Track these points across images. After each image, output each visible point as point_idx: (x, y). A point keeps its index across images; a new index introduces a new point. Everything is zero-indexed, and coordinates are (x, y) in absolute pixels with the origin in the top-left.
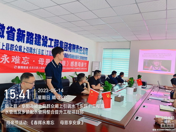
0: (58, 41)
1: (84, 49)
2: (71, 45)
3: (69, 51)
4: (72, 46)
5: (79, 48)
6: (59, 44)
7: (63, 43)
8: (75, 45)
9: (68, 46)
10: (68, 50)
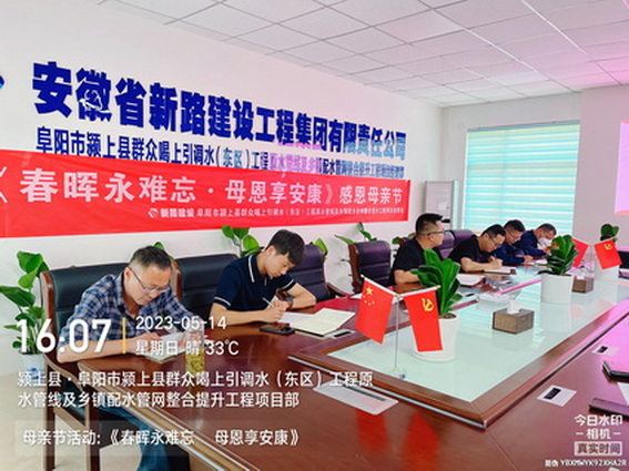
0: (291, 114)
1: (390, 138)
2: (340, 125)
3: (332, 150)
4: (343, 131)
5: (371, 133)
6: (294, 125)
7: (310, 120)
8: (355, 125)
9: (329, 129)
10: (329, 144)
